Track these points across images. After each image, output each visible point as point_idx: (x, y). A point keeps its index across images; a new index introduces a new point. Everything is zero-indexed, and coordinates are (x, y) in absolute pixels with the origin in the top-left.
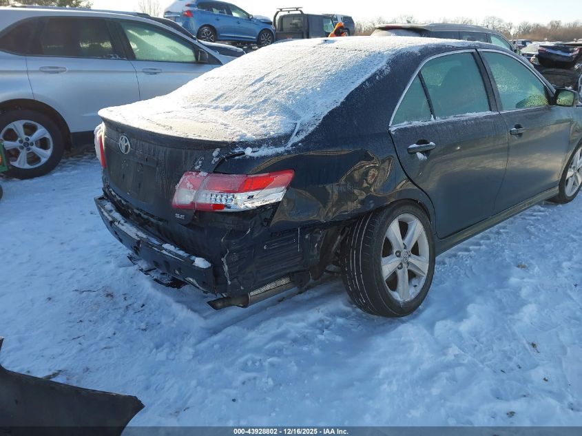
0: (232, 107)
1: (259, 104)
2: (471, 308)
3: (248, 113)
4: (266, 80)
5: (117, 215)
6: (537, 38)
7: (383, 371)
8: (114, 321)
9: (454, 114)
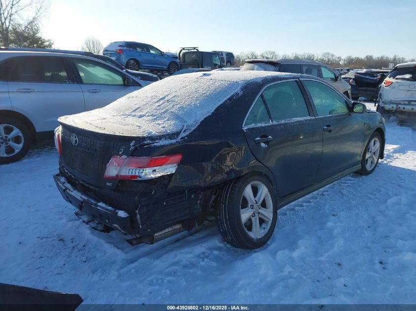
0: (145, 115)
1: (161, 114)
2: (300, 242)
3: (154, 119)
4: (166, 99)
5: (68, 186)
6: (357, 67)
7: (241, 283)
8: (64, 257)
9: (285, 119)
